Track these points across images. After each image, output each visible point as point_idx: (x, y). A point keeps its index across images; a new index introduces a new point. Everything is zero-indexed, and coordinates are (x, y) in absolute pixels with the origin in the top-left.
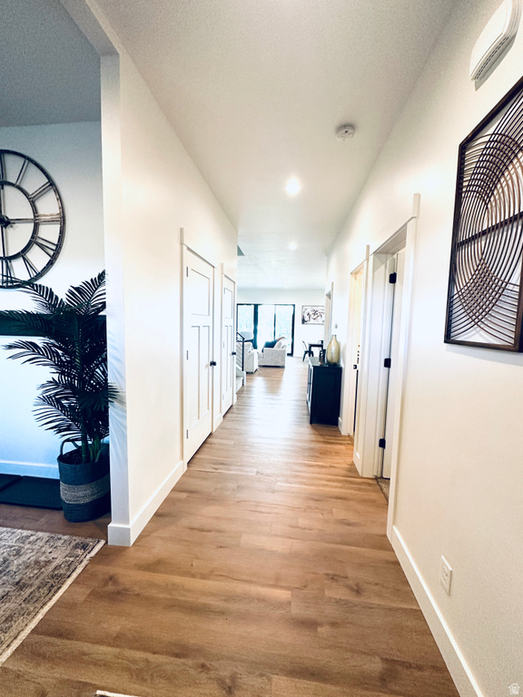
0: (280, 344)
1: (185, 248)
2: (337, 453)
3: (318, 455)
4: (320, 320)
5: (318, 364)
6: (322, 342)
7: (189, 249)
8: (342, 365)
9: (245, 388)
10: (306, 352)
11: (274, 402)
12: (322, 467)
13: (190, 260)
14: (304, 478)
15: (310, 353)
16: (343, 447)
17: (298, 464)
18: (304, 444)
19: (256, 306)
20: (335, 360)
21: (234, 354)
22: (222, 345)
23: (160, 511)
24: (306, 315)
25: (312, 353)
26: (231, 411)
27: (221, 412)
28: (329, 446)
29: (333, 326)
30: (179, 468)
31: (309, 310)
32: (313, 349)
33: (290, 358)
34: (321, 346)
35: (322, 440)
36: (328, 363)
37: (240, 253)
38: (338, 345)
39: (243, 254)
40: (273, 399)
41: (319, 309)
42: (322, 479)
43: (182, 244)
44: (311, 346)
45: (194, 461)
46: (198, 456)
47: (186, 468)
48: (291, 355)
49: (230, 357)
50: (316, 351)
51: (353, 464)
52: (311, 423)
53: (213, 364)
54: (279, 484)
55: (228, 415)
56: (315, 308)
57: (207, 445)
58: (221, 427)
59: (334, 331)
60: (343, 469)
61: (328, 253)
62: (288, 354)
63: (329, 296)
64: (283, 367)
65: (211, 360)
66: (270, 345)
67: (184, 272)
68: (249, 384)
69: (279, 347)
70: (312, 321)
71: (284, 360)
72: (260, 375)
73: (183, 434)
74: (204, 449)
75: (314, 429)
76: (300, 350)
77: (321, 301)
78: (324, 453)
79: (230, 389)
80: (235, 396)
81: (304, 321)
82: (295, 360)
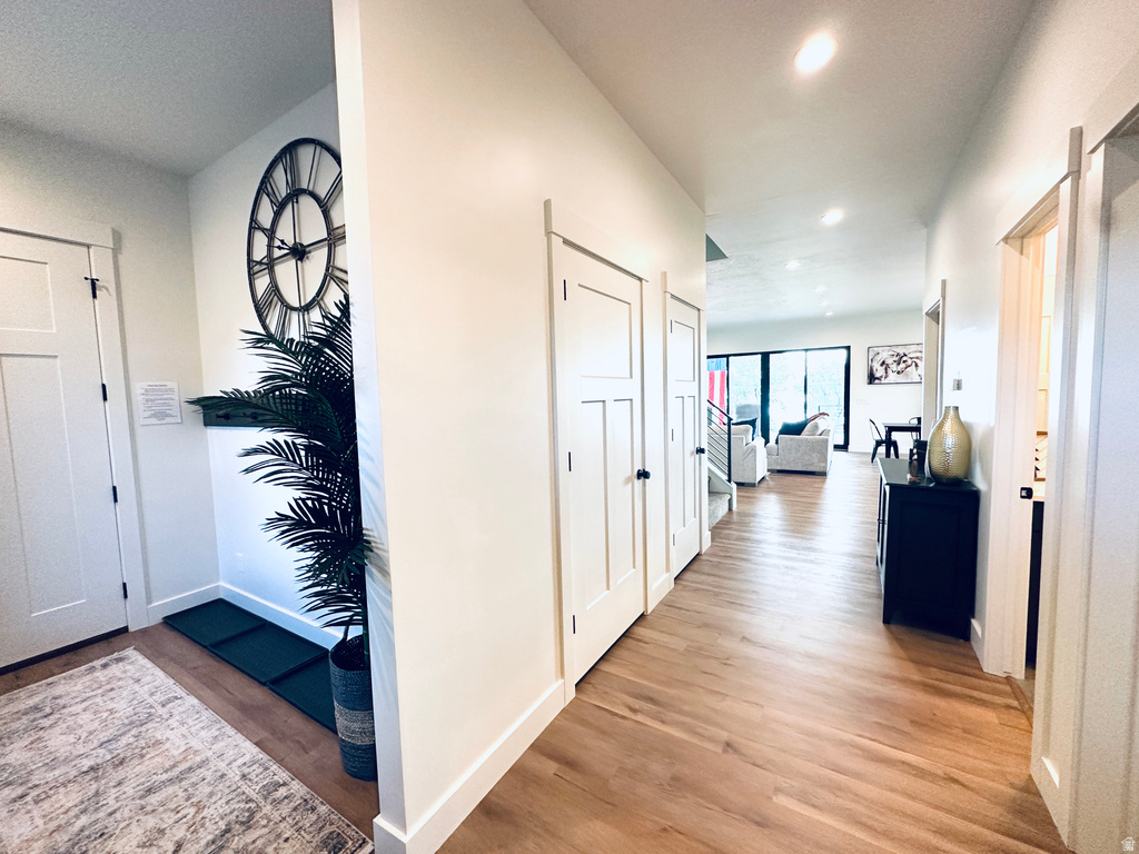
0: (816, 427)
1: (557, 241)
2: (971, 732)
3: (908, 728)
4: (914, 375)
5: (906, 478)
6: (919, 419)
7: (566, 242)
8: (980, 483)
9: (735, 517)
10: (879, 444)
11: (793, 554)
12: (921, 773)
13: (571, 265)
14: (857, 798)
15: (890, 444)
16: (990, 716)
17: (842, 743)
18: (865, 684)
19: (765, 357)
20: (956, 470)
21: (701, 451)
22: (668, 435)
23: (493, 798)
24: (876, 366)
25: (895, 444)
26: (695, 567)
27: (668, 569)
28: (941, 703)
29: (948, 384)
30: (554, 696)
31: (885, 355)
32: (895, 436)
33: (841, 454)
34: (917, 429)
35: (916, 678)
36: (935, 477)
37: (714, 252)
38: (965, 430)
39: (723, 256)
40: (792, 547)
41: (911, 352)
42: (917, 819)
43: (549, 233)
44: (891, 429)
45: (593, 679)
46: (605, 667)
47: (572, 693)
48: (844, 447)
49: (691, 460)
50: (905, 442)
51: (1030, 788)
52: (886, 621)
53: (643, 475)
54: (781, 800)
55: (688, 576)
56: (901, 351)
57: (629, 642)
58: (666, 603)
59: (950, 398)
60: (995, 799)
61: (928, 217)
62: (837, 447)
63: (935, 315)
64: (823, 474)
65: (638, 467)
66: (793, 430)
67: (555, 292)
68: (745, 508)
69: (813, 433)
70: (892, 377)
71: (825, 460)
72: (769, 490)
73: (562, 625)
74: (620, 653)
75: (896, 639)
76: (863, 439)
77: (915, 335)
78: (926, 724)
79: (693, 522)
80: (707, 534)
81: (872, 378)
82: (855, 459)
